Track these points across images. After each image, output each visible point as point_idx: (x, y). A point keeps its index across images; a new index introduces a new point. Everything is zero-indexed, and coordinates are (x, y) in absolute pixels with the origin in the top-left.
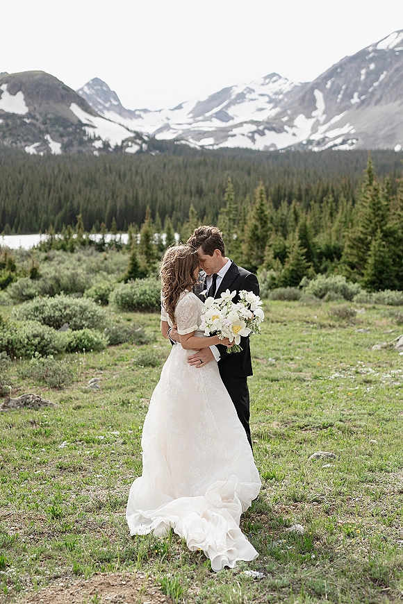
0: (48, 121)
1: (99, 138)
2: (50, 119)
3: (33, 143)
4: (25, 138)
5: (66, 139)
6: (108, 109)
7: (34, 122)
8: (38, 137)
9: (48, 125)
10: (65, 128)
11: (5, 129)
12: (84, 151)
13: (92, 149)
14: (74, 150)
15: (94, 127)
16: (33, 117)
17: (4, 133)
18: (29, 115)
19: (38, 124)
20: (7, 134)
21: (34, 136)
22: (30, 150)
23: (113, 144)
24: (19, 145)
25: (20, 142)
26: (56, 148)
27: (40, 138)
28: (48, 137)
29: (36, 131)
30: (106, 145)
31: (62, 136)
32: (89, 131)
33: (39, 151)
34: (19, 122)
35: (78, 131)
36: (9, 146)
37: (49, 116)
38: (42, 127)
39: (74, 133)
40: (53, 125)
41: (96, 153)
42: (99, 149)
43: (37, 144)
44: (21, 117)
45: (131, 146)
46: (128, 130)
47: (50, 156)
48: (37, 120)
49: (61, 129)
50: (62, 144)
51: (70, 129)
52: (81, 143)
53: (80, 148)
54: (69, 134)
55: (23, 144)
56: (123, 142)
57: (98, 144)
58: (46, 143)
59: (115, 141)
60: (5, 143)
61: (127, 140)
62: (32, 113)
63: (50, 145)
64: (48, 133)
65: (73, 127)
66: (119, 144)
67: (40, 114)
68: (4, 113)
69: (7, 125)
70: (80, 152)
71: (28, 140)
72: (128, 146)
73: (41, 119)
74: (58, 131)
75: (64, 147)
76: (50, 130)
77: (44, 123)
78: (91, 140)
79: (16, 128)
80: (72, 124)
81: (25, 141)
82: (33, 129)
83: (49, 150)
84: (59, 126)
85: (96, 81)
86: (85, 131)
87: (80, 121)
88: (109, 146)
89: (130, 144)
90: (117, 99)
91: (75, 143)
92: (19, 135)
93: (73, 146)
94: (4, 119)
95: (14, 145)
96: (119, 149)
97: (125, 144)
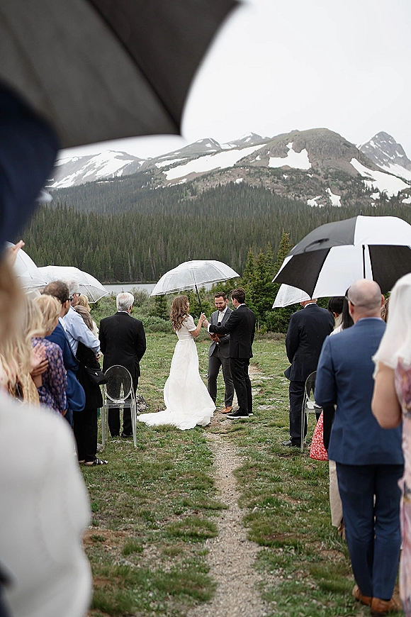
0: (329, 176)
1: (377, 190)
2: (331, 174)
3: (315, 196)
4: (308, 192)
5: (345, 192)
6: (393, 162)
7: (317, 176)
8: (319, 190)
9: (329, 179)
10: (345, 182)
11: (290, 183)
12: (362, 202)
13: (370, 201)
14: (353, 201)
15: (373, 180)
16: (316, 172)
17: (289, 188)
18: (312, 170)
19: (320, 178)
20: (292, 189)
21: (316, 189)
22: (312, 203)
23: (389, 195)
24: (301, 198)
25: (303, 196)
26: (336, 200)
27: (322, 191)
28: (329, 190)
29: (318, 185)
30: (383, 196)
31: (341, 189)
32: (368, 183)
33: (319, 204)
34: (302, 177)
35: (357, 184)
36: (293, 199)
37: (331, 171)
38: (324, 181)
39: (354, 186)
40: (334, 179)
41: (373, 204)
42: (377, 201)
43: (318, 197)
44: (305, 173)
45: (408, 198)
47: (330, 208)
48: (319, 175)
49: (341, 182)
50: (342, 197)
51: (350, 183)
52: (360, 195)
53: (359, 200)
54: (348, 187)
55: (306, 197)
56: (400, 193)
57: (376, 196)
58: (327, 195)
59: (392, 192)
60: (289, 197)
61: (403, 191)
62: (315, 169)
63: (331, 198)
64: (329, 186)
65: (353, 180)
66: (396, 195)
67: (323, 169)
68: (289, 169)
69: (292, 179)
70: (358, 203)
71: (310, 194)
72: (404, 197)
73: (323, 174)
74: (338, 184)
75: (343, 199)
76: (331, 184)
77: (326, 177)
78: (369, 192)
79: (300, 183)
80: (352, 178)
81: (308, 195)
82: (316, 183)
83: (329, 202)
84: (340, 179)
85: (383, 135)
86: (364, 184)
87: (359, 175)
88: (386, 197)
89: (406, 195)
90: (402, 152)
91: (354, 195)
92: (302, 189)
93: (352, 198)
94: (289, 175)
95: (297, 198)
96: (396, 200)
97: (401, 195)
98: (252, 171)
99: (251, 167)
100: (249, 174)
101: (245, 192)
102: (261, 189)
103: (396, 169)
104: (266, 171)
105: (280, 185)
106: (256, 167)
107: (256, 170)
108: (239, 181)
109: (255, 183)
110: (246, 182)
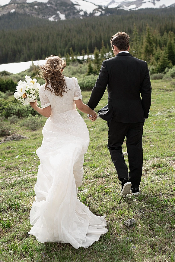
0: (58, 5)
1: (82, 10)
2: (59, 4)
3: (52, 16)
4: (48, 14)
5: (67, 12)
7: (52, 5)
8: (53, 12)
9: (58, 7)
10: (66, 7)
11: (39, 10)
12: (76, 17)
13: (79, 16)
14: (71, 17)
15: (79, 5)
16: (51, 3)
17: (38, 12)
19: (54, 6)
20: (40, 13)
21: (52, 12)
22: (51, 19)
23: (88, 13)
24: (46, 17)
25: (46, 16)
26: (63, 17)
27: (55, 13)
28: (58, 12)
29: (53, 10)
30: (86, 13)
31: (65, 11)
32: (77, 7)
33: (55, 19)
34: (44, 6)
35: (72, 8)
36: (41, 18)
37: (58, 2)
38: (56, 8)
39: (70, 9)
40: (60, 6)
41: (81, 18)
42: (83, 16)
43: (54, 16)
44: (45, 4)
45: (97, 13)
46: (95, 5)
47: (60, 21)
48: (53, 4)
49: (64, 8)
50: (66, 15)
51: (68, 7)
52: (74, 13)
53: (74, 16)
54: (68, 10)
55: (48, 17)
56: (93, 11)
57: (82, 13)
58: (58, 15)
59: (89, 11)
60: (39, 17)
61: (95, 10)
62: (50, 2)
63: (60, 16)
64: (58, 10)
65: (70, 6)
67: (54, 1)
68: (37, 3)
69: (39, 8)
70: (74, 18)
71: (50, 15)
72: (95, 13)
74: (63, 9)
75: (67, 16)
76: (59, 8)
77: (56, 6)
78: (78, 12)
79: (43, 9)
80: (69, 5)
81: (48, 15)
82: (51, 9)
83: (60, 18)
84: (64, 6)
86: (75, 8)
87: (72, 3)
89: (96, 11)
91: (71, 14)
92: (45, 13)
94: (37, 6)
95: (43, 17)
96: (92, 14)
97: (94, 12)
98: (19, 5)
99: (18, 3)
100: (17, 7)
101: (17, 17)
102: (25, 14)
104: (26, 5)
105: (34, 11)
106: (20, 3)
107: (21, 5)
108: (13, 11)
109: (21, 11)
110: (16, 11)
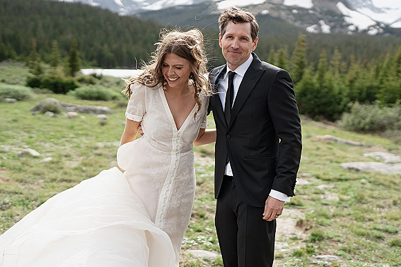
1: (352, 24)
2: (324, 11)
3: (313, 24)
5: (333, 24)
6: (365, 7)
8: (315, 21)
9: (323, 15)
10: (333, 17)
12: (343, 31)
13: (347, 30)
14: (337, 30)
15: (350, 17)
17: (296, 18)
18: (313, 9)
19: (317, 13)
20: (298, 19)
21: (313, 21)
22: (311, 29)
23: (360, 29)
24: (304, 26)
25: (305, 24)
26: (326, 29)
27: (317, 22)
28: (322, 22)
30: (357, 28)
31: (330, 21)
32: (348, 20)
33: (315, 30)
34: (305, 12)
36: (298, 26)
37: (324, 9)
38: (319, 16)
39: (338, 20)
40: (326, 15)
41: (350, 33)
42: (352, 31)
43: (315, 26)
44: (307, 10)
45: (373, 30)
46: (372, 20)
47: (321, 34)
48: (316, 11)
49: (330, 17)
50: (330, 26)
51: (336, 18)
52: (342, 27)
54: (335, 21)
56: (369, 27)
57: (352, 28)
58: (320, 25)
59: (362, 27)
60: (296, 24)
61: (371, 26)
62: (315, 7)
63: (322, 27)
64: (323, 19)
66: (366, 28)
67: (319, 8)
69: (299, 14)
70: (340, 32)
72: (371, 30)
73: (319, 11)
74: (328, 18)
75: (332, 28)
77: (321, 13)
78: (349, 25)
79: (303, 16)
80: (337, 15)
81: (308, 23)
82: (314, 17)
83: (321, 29)
84: (330, 15)
86: (344, 20)
87: (342, 14)
89: (372, 28)
91: (338, 26)
92: (305, 20)
94: (297, 10)
96: (365, 31)
98: (274, 6)
99: (273, 4)
100: (272, 9)
102: (278, 19)
103: (367, 11)
104: (282, 7)
105: (291, 17)
106: (276, 4)
107: (277, 6)
108: (265, 12)
109: (275, 14)
